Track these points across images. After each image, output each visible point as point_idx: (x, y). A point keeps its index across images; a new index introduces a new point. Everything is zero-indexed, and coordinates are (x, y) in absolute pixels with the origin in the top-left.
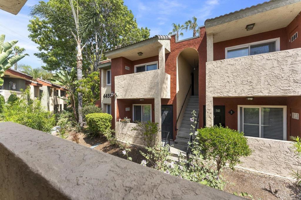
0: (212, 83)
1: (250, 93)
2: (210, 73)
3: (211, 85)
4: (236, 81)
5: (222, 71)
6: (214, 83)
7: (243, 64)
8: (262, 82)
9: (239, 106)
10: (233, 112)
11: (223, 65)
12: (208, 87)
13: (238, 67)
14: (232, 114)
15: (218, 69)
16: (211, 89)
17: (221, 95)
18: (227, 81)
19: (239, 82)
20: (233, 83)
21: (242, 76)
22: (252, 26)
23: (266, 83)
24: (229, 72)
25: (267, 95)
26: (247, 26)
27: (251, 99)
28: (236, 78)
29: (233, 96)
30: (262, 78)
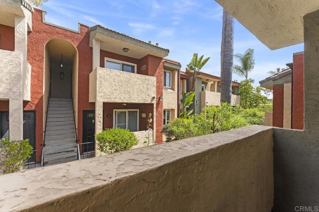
0: (102, 89)
1: (128, 100)
2: (101, 79)
3: (101, 90)
4: (120, 90)
5: (111, 79)
6: (104, 89)
7: (125, 78)
8: (135, 93)
9: (114, 110)
10: (110, 116)
11: (111, 74)
12: (99, 92)
13: (122, 79)
14: (109, 117)
15: (108, 77)
16: (102, 94)
17: (109, 101)
18: (114, 89)
19: (123, 91)
20: (119, 91)
21: (124, 86)
22: (127, 50)
23: (137, 94)
24: (116, 81)
25: (137, 102)
26: (125, 48)
27: (125, 105)
28: (120, 87)
29: (118, 102)
30: (135, 91)
